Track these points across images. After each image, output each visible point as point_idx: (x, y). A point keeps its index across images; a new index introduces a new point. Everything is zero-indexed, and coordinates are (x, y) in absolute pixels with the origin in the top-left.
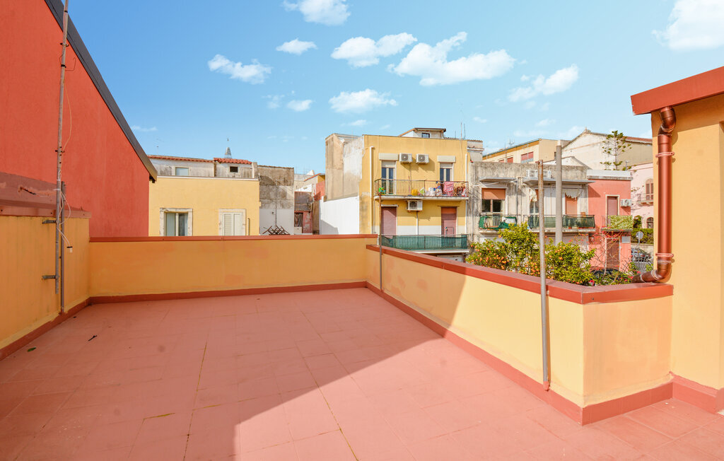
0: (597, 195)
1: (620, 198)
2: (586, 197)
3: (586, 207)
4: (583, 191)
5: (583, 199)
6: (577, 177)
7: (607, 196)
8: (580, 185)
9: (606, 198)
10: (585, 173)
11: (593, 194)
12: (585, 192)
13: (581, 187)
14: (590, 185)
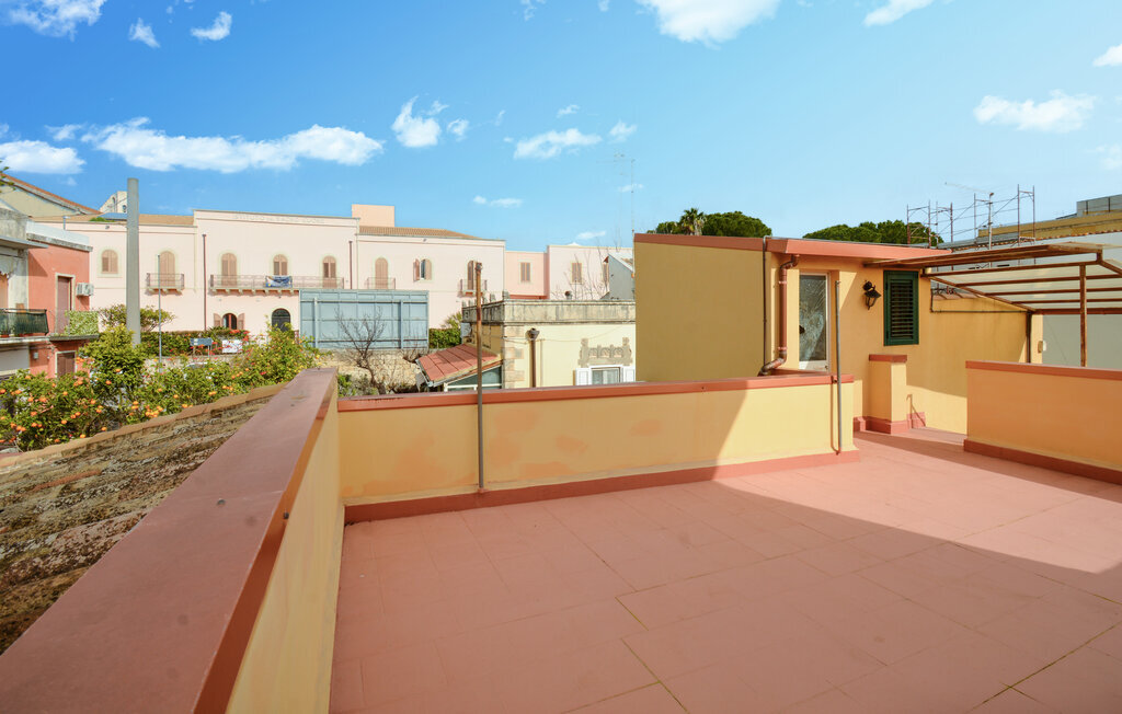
0: (43, 273)
1: (77, 281)
2: (24, 274)
3: (24, 294)
4: (20, 261)
5: (20, 278)
6: (10, 233)
7: (57, 274)
8: (14, 249)
9: (56, 278)
10: (24, 228)
11: (35, 269)
12: (23, 264)
13: (15, 253)
14: (33, 251)
